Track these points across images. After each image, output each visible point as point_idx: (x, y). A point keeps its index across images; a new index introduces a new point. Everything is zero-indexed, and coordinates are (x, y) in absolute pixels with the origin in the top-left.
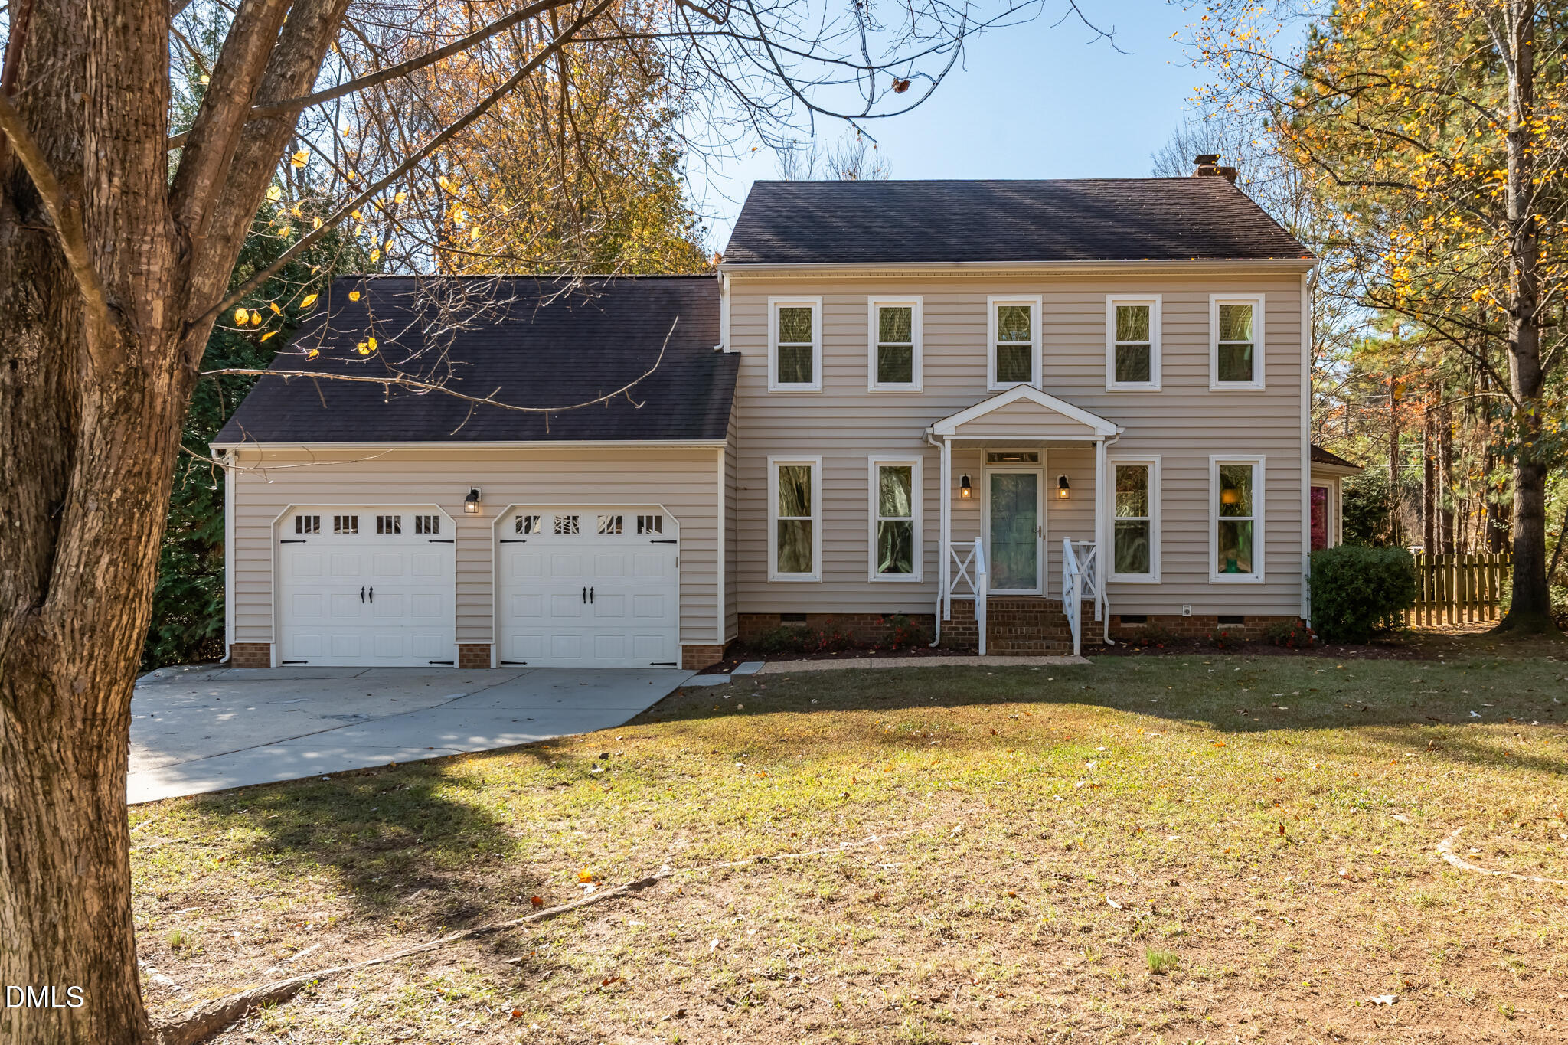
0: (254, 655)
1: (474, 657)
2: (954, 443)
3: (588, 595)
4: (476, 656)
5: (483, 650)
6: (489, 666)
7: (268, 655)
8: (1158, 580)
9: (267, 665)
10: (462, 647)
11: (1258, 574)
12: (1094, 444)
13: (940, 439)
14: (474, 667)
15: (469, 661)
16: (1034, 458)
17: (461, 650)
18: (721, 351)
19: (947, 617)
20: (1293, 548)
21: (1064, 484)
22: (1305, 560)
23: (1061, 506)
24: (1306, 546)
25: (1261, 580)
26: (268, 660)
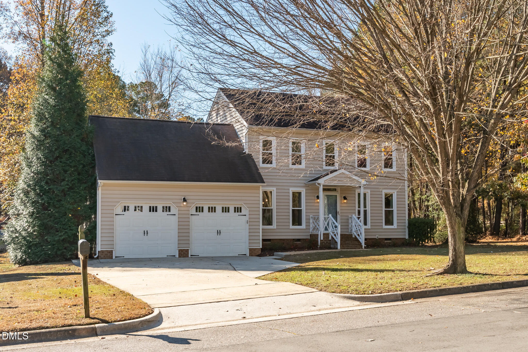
0: (107, 254)
1: (184, 254)
2: (324, 186)
3: (219, 232)
4: (184, 253)
5: (186, 251)
6: (188, 257)
7: (112, 254)
8: (370, 228)
9: (112, 258)
10: (179, 250)
11: (395, 226)
12: (360, 187)
13: (319, 184)
14: (184, 257)
15: (181, 255)
16: (335, 190)
17: (179, 251)
18: (245, 153)
19: (322, 239)
20: (404, 218)
21: (345, 198)
22: (407, 222)
23: (344, 205)
24: (407, 218)
25: (396, 227)
26: (112, 256)
